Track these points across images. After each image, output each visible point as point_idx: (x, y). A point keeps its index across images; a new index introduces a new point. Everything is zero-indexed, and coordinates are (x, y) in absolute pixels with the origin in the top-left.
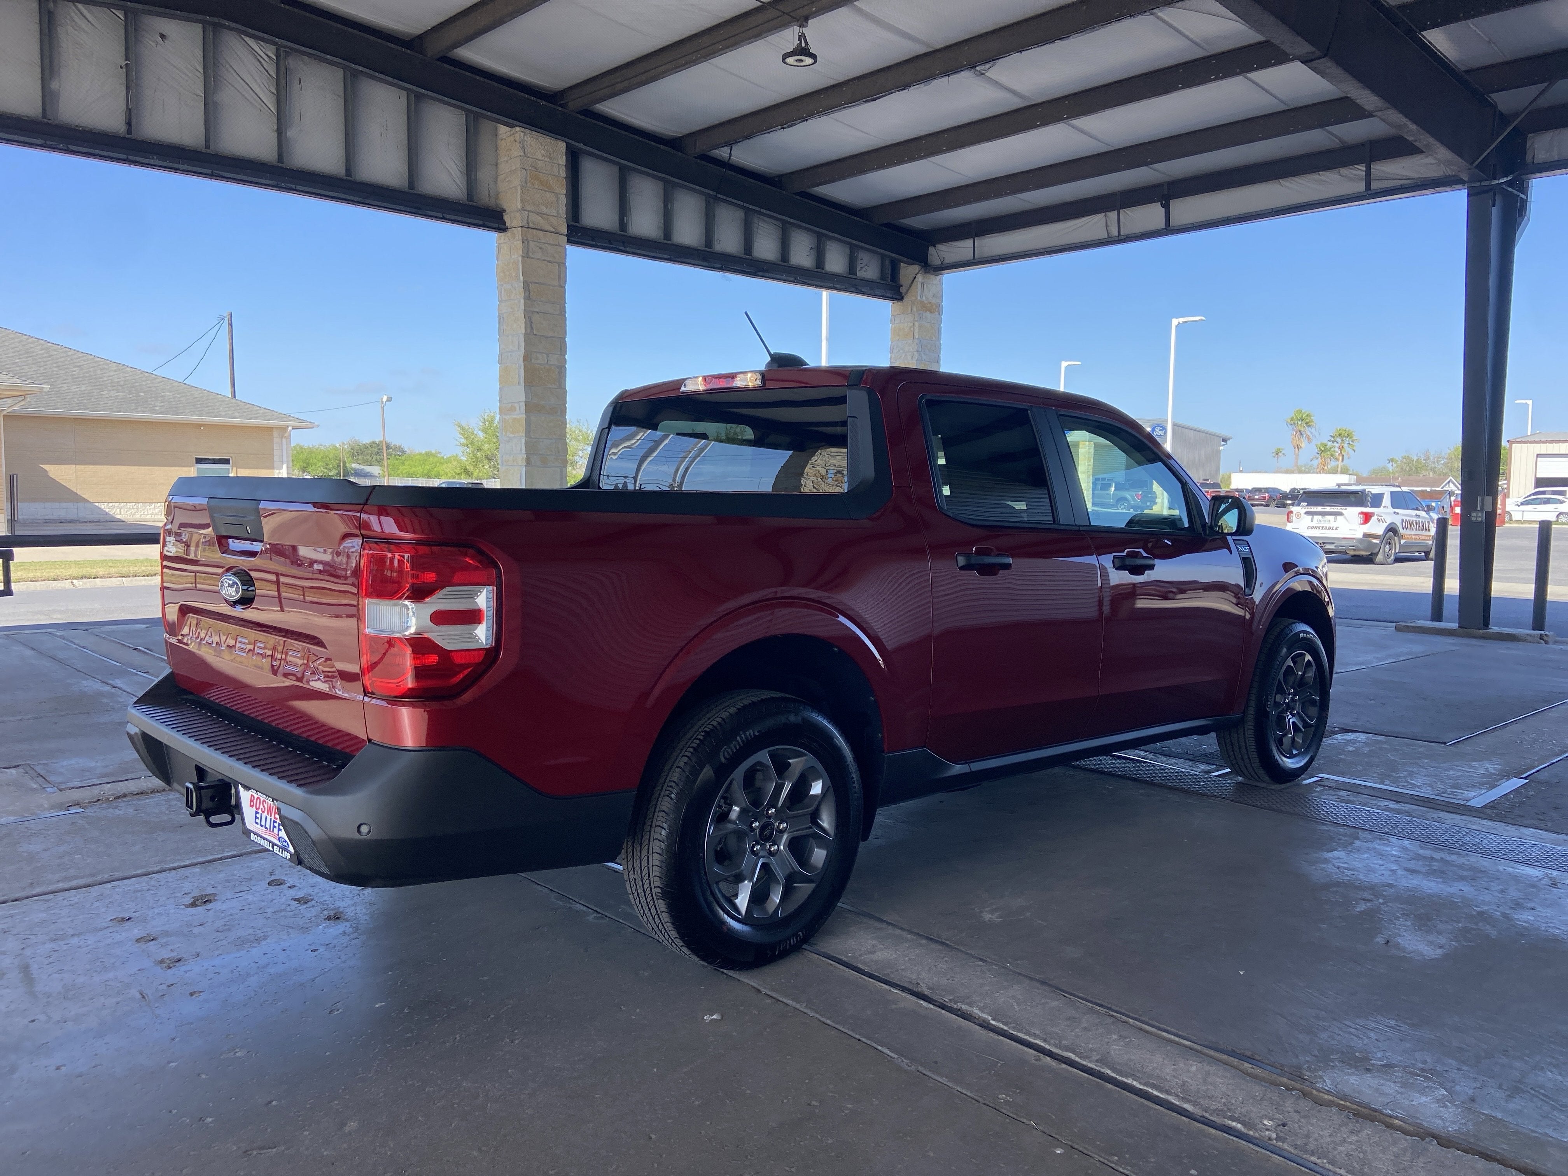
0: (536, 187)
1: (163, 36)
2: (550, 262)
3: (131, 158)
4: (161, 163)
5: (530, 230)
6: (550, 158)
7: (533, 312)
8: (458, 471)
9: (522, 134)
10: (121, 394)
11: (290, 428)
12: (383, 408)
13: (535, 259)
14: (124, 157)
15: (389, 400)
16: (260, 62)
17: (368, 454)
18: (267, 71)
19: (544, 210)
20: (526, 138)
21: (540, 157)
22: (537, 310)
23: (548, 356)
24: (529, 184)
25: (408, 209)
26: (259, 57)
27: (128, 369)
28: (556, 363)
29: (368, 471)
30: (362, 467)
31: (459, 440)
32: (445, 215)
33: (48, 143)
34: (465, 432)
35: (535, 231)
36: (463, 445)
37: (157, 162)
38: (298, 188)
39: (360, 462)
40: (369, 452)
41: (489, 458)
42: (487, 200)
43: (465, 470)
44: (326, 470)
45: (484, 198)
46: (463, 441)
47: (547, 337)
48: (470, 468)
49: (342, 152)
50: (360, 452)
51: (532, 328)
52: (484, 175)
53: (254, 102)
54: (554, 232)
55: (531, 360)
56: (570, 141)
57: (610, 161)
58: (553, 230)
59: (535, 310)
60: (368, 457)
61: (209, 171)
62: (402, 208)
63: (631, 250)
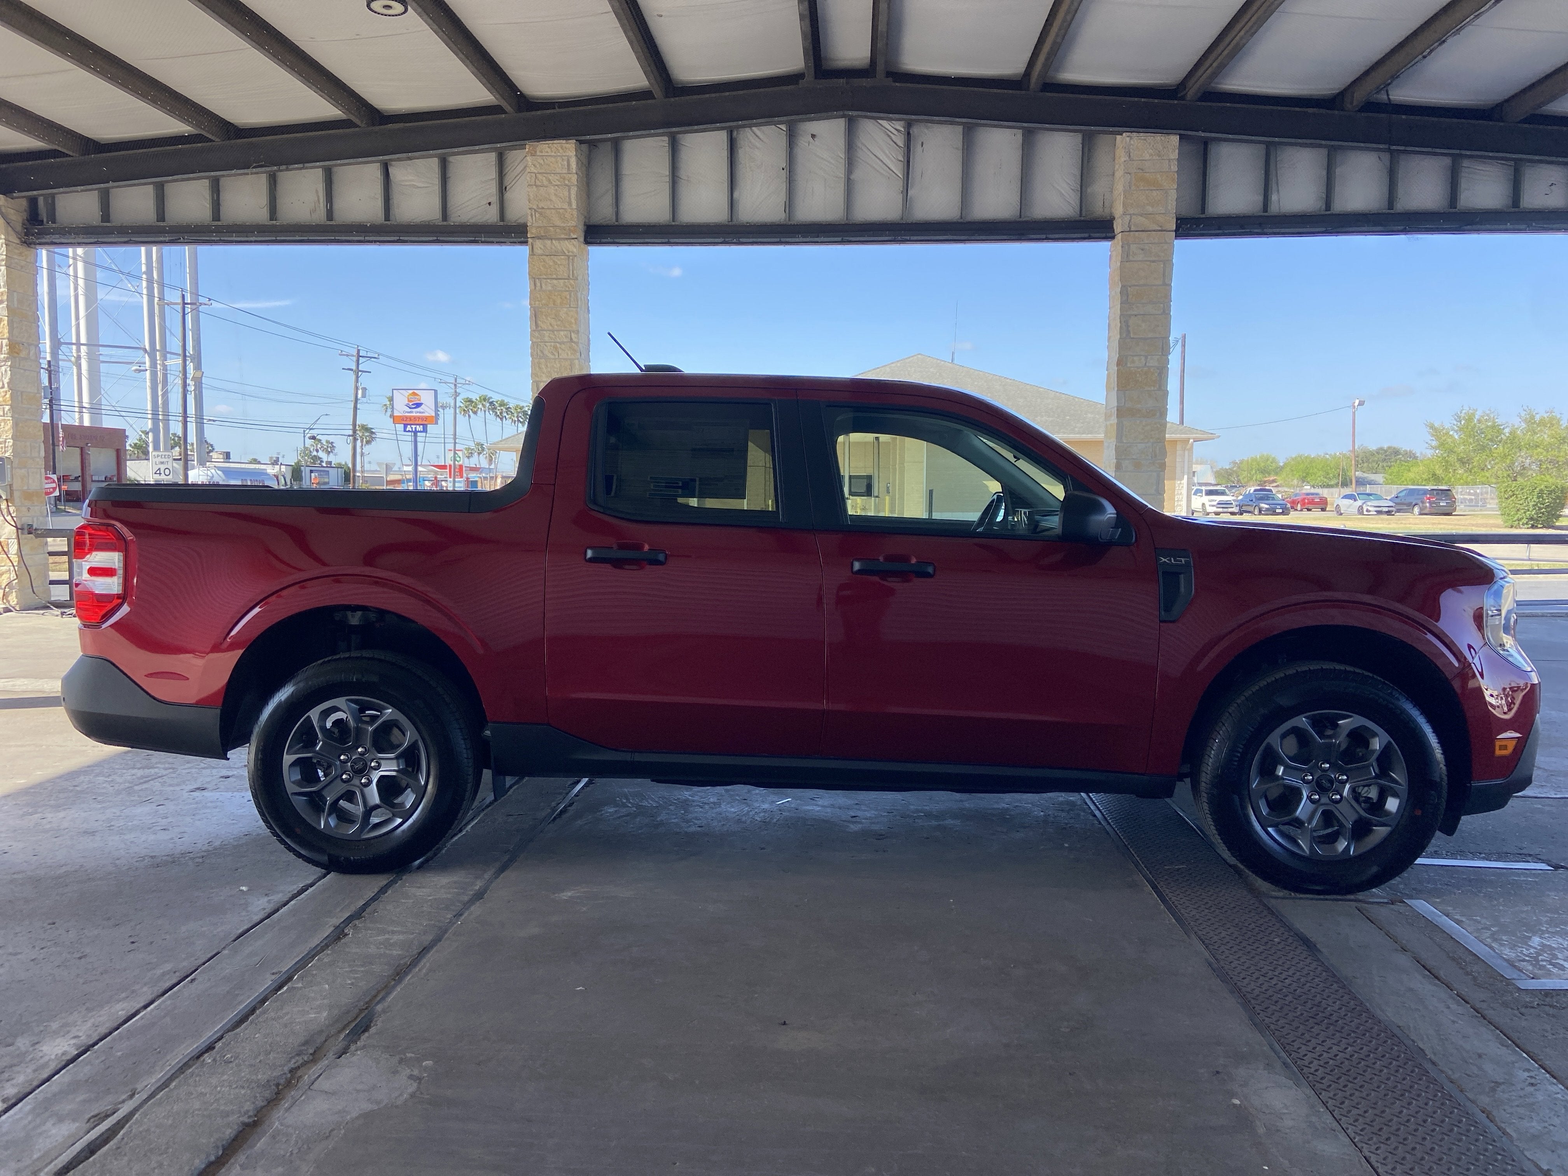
0: (1142, 188)
1: (813, 136)
2: (1154, 261)
3: (783, 240)
4: (805, 240)
5: (1132, 233)
6: (1159, 156)
7: (1130, 316)
8: (1425, 476)
9: (1128, 139)
10: (1051, 419)
11: (1191, 441)
12: (1354, 413)
13: (1135, 261)
14: (778, 240)
15: (1361, 403)
16: (889, 136)
17: (1374, 461)
18: (895, 143)
19: (1150, 209)
20: (1132, 142)
21: (1147, 157)
22: (1136, 313)
23: (1146, 357)
24: (1133, 187)
25: (1013, 237)
26: (890, 134)
27: (1063, 396)
28: (1156, 364)
29: (1373, 478)
30: (1366, 475)
31: (1430, 442)
32: (1048, 236)
33: (727, 240)
34: (1435, 431)
35: (1137, 233)
36: (1433, 448)
37: (801, 239)
38: (913, 238)
39: (1365, 470)
40: (1376, 459)
41: (1463, 462)
42: (1101, 210)
43: (1434, 475)
44: (1325, 480)
45: (1098, 210)
46: (1434, 443)
47: (1145, 339)
48: (1439, 472)
49: (958, 198)
50: (1365, 459)
51: (1129, 332)
52: (1098, 188)
53: (882, 171)
54: (1159, 231)
55: (1126, 364)
56: (1182, 132)
57: (1252, 142)
58: (1160, 229)
59: (1133, 313)
60: (1374, 464)
61: (840, 239)
62: (1005, 237)
63: (1271, 231)
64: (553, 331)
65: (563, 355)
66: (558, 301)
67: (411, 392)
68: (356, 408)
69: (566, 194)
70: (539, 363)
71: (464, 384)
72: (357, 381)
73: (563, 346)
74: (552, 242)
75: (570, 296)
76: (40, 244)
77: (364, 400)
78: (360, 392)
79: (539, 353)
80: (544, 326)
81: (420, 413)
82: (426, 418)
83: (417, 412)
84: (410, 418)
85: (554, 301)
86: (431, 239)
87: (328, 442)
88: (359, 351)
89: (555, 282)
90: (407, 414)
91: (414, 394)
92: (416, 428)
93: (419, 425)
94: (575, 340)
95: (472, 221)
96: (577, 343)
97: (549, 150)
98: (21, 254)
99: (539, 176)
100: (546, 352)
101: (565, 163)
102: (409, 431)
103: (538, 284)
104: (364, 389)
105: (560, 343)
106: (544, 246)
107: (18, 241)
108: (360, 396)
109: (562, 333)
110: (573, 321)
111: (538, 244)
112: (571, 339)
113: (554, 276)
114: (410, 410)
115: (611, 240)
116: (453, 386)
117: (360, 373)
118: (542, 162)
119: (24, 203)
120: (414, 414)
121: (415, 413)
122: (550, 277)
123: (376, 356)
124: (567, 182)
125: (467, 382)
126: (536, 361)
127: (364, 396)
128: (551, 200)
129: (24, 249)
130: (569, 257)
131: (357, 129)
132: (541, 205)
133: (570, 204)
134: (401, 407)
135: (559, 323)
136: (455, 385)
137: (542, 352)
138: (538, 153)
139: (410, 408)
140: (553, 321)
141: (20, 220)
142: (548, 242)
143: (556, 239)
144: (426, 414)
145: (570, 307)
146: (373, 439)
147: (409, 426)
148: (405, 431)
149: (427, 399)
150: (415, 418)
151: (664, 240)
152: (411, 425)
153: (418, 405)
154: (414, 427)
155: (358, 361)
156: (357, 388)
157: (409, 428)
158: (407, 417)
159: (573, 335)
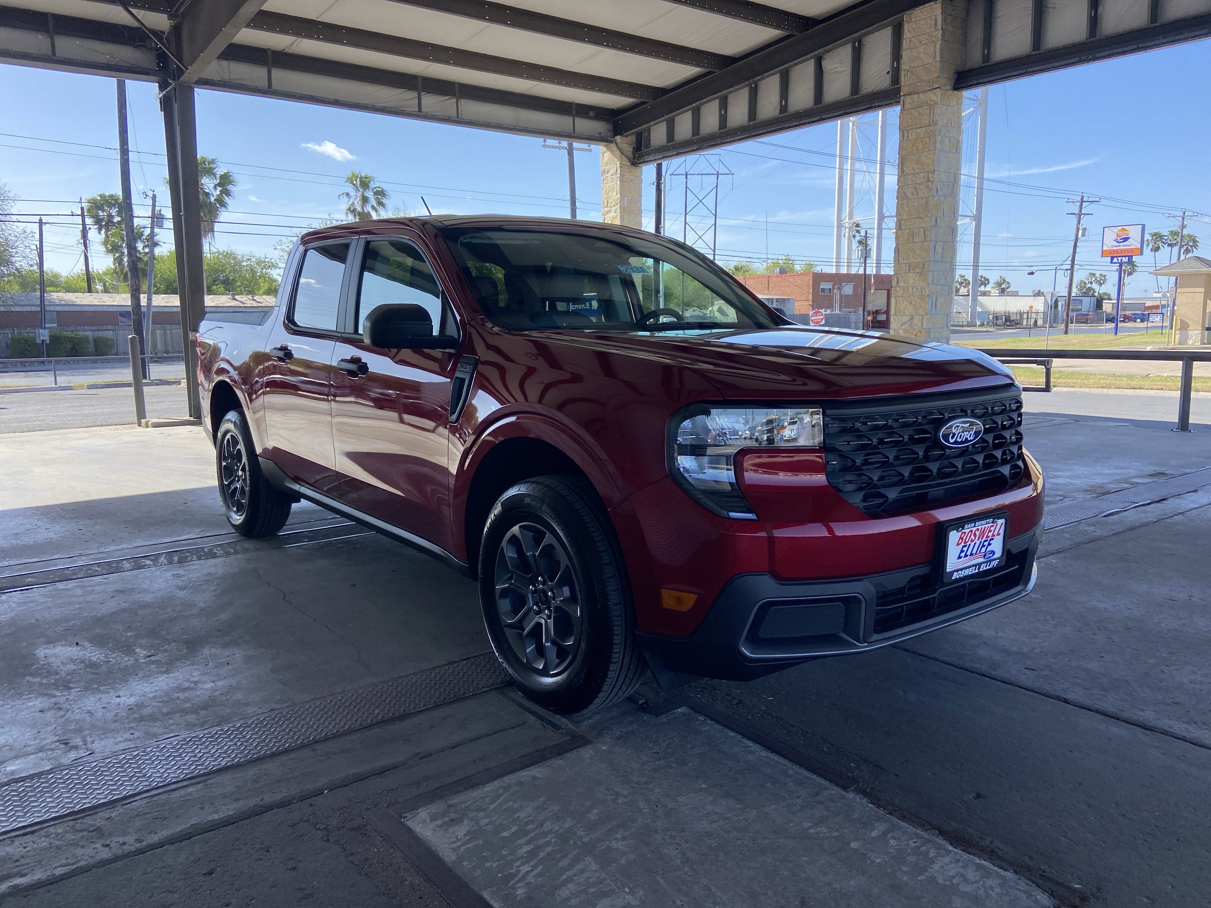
64: (915, 174)
65: (921, 195)
66: (921, 147)
67: (1120, 228)
68: (1075, 246)
69: (932, 49)
70: (902, 204)
71: (1192, 216)
72: (1079, 223)
73: (921, 186)
74: (919, 97)
75: (930, 141)
76: (641, 163)
77: (1084, 238)
78: (1080, 232)
79: (903, 195)
80: (909, 172)
81: (1127, 246)
82: (1132, 250)
83: (1124, 246)
84: (1117, 251)
85: (917, 148)
86: (841, 113)
87: (1101, 275)
88: (1083, 198)
89: (919, 130)
90: (1115, 248)
91: (1123, 230)
92: (1121, 260)
93: (1125, 257)
94: (931, 179)
95: (877, 89)
96: (932, 182)
97: (921, 14)
98: (630, 172)
99: (912, 39)
100: (908, 194)
101: (933, 22)
102: (1115, 263)
103: (906, 135)
104: (1084, 230)
105: (919, 184)
106: (912, 101)
107: (629, 164)
108: (1080, 235)
109: (921, 175)
110: (931, 163)
111: (908, 99)
112: (928, 179)
113: (919, 126)
114: (1117, 244)
115: (975, 82)
116: (1181, 219)
117: (1082, 216)
118: (915, 26)
119: (633, 138)
120: (1121, 248)
121: (1122, 246)
122: (915, 127)
123: (1098, 199)
124: (933, 39)
125: (1195, 214)
126: (900, 202)
127: (1083, 235)
128: (920, 59)
129: (633, 168)
130: (931, 105)
131: (794, 38)
132: (913, 65)
133: (935, 57)
134: (1110, 243)
135: (920, 166)
136: (1183, 218)
137: (905, 193)
138: (913, 20)
139: (1118, 242)
140: (915, 166)
141: (631, 149)
142: (916, 96)
143: (921, 92)
144: (1133, 247)
145: (929, 151)
146: (1134, 271)
147: (1115, 258)
148: (1112, 262)
149: (1134, 233)
150: (1121, 251)
151: (1021, 72)
152: (1117, 257)
153: (1126, 239)
154: (1120, 258)
155: (1081, 206)
156: (1078, 229)
157: (1115, 260)
158: (1114, 251)
159: (930, 175)
